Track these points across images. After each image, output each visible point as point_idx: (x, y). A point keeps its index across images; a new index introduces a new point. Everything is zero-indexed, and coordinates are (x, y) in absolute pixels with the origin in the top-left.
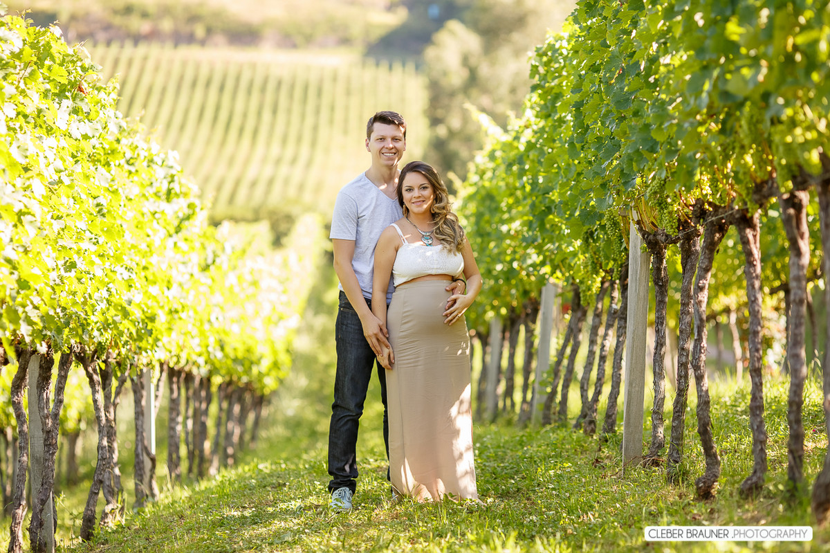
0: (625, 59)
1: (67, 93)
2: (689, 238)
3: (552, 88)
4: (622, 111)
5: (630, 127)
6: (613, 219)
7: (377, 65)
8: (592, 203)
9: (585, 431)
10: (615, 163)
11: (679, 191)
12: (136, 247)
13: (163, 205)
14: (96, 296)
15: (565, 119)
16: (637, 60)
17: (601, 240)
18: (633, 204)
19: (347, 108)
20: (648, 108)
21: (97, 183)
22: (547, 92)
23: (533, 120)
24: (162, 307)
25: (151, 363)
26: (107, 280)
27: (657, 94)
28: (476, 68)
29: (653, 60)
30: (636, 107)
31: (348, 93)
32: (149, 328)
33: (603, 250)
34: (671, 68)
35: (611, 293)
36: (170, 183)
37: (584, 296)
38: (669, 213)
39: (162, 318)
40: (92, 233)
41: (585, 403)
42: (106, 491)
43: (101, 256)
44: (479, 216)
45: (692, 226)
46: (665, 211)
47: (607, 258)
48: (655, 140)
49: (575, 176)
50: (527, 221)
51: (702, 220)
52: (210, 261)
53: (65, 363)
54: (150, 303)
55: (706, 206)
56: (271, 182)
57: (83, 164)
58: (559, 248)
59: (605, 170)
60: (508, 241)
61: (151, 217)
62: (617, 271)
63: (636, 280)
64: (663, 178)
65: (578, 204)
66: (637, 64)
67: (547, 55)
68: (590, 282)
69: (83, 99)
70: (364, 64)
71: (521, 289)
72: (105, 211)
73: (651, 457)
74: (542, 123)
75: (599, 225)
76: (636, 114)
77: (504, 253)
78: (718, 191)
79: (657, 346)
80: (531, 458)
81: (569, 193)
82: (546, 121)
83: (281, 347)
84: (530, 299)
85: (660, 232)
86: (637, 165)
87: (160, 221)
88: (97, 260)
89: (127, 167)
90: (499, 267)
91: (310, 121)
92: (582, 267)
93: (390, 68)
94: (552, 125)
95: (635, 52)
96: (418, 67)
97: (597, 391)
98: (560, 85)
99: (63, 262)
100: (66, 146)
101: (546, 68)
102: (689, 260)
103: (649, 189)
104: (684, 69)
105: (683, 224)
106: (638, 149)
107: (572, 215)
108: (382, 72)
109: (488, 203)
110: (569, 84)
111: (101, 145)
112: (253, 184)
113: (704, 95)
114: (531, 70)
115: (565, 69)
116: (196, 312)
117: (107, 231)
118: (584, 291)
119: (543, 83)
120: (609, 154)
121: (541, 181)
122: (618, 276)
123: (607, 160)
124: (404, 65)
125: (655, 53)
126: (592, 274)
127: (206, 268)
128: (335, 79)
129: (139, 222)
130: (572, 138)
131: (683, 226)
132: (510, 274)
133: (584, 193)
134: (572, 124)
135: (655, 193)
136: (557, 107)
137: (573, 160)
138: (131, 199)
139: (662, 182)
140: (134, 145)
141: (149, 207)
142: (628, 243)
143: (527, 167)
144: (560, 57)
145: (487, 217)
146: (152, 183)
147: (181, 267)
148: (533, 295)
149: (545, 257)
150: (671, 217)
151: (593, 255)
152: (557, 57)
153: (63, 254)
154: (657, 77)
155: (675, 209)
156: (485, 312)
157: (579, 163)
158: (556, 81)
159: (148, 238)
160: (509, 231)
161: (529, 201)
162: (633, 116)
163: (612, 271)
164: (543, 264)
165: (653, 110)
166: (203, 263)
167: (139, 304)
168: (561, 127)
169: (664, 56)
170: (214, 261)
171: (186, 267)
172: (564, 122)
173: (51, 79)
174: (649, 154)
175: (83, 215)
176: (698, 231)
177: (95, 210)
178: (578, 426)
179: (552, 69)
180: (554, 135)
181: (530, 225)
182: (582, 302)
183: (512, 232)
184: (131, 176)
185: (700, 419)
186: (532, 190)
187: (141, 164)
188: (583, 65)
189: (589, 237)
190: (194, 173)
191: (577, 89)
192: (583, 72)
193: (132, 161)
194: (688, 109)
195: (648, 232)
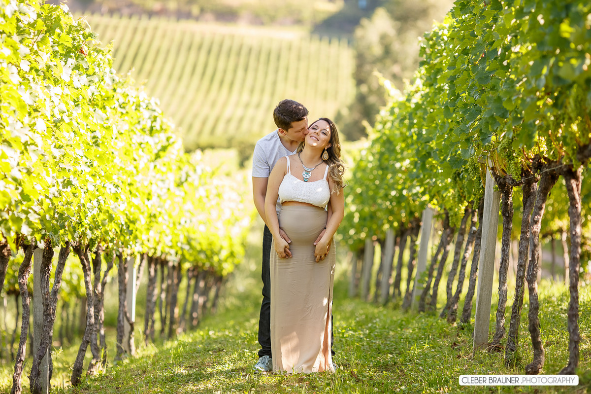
0: (487, 47)
1: (71, 54)
2: (529, 183)
3: (435, 65)
4: (483, 85)
5: (488, 98)
6: (474, 165)
7: (321, 39)
8: (459, 152)
9: (448, 320)
10: (476, 123)
11: (523, 148)
12: (123, 169)
13: (147, 138)
14: (88, 205)
15: (443, 88)
16: (495, 47)
17: (466, 179)
18: (489, 155)
19: (298, 69)
20: (502, 85)
21: (95, 121)
22: (432, 67)
23: (421, 87)
24: (143, 213)
25: (133, 254)
26: (97, 193)
27: (509, 74)
28: (390, 45)
29: (507, 48)
30: (493, 83)
31: (299, 58)
32: (130, 229)
33: (466, 187)
34: (520, 55)
35: (472, 219)
36: (152, 122)
37: (452, 220)
38: (515, 163)
39: (143, 221)
40: (87, 158)
41: (450, 298)
42: (93, 348)
43: (94, 176)
44: (382, 154)
45: (532, 174)
46: (512, 162)
47: (469, 193)
48: (506, 109)
49: (448, 131)
50: (413, 161)
51: (539, 171)
52: (183, 179)
53: (64, 254)
54: (132, 210)
55: (543, 160)
56: (241, 120)
57: (84, 107)
58: (435, 182)
59: (469, 128)
60: (400, 175)
61: (138, 146)
62: (477, 203)
63: (489, 211)
64: (511, 138)
65: (449, 152)
66: (495, 51)
67: (432, 40)
68: (456, 210)
69: (83, 59)
70: (311, 39)
71: (408, 210)
72: (100, 142)
73: (494, 344)
74: (427, 90)
75: (464, 168)
76: (493, 88)
77: (397, 183)
78: (551, 149)
79: (502, 262)
80: (407, 339)
81: (443, 143)
82: (430, 89)
83: (237, 241)
84: (415, 218)
85: (508, 177)
86: (491, 127)
87: (145, 150)
88: (91, 179)
89: (120, 110)
90: (393, 193)
91: (270, 78)
92: (451, 198)
93: (330, 42)
94: (434, 92)
95: (494, 41)
96: (350, 43)
97: (458, 291)
98: (441, 63)
99: (62, 180)
100: (69, 93)
101: (431, 50)
102: (529, 199)
103: (500, 145)
104: (529, 57)
105: (525, 173)
106: (493, 115)
107: (445, 159)
108: (324, 45)
109: (387, 145)
110: (447, 62)
111: (99, 93)
112: (229, 121)
113: (543, 77)
114: (421, 51)
115: (445, 51)
116: (170, 217)
117: (99, 157)
118: (452, 216)
119: (428, 60)
120: (473, 117)
121: (424, 132)
122: (477, 207)
123: (471, 121)
124: (339, 40)
125: (508, 43)
126: (458, 204)
127: (180, 184)
128: (290, 49)
129: (127, 150)
130: (447, 102)
131: (525, 174)
132: (400, 199)
133: (453, 144)
134: (448, 92)
135: (505, 148)
136: (437, 79)
137: (447, 119)
138: (122, 134)
139: (510, 141)
140: (126, 94)
141: (136, 139)
142: (485, 184)
143: (415, 121)
144: (442, 42)
145: (386, 156)
146: (139, 122)
147: (160, 184)
148: (417, 215)
149: (425, 189)
150: (516, 166)
151: (459, 190)
152: (440, 42)
153: (62, 174)
154: (509, 61)
155: (520, 161)
156: (383, 224)
157: (452, 121)
158: (438, 60)
159: (135, 162)
160: (401, 167)
161: (415, 147)
162: (491, 90)
163: (472, 202)
164: (423, 193)
165: (505, 86)
166: (178, 181)
167: (124, 211)
168: (440, 93)
169: (515, 45)
170: (186, 180)
171: (164, 183)
172: (443, 90)
173: (60, 43)
174: (501, 119)
175: (81, 145)
176: (536, 178)
177: (91, 142)
178: (443, 315)
179: (436, 50)
180: (435, 99)
181: (415, 164)
182: (450, 224)
183: (403, 169)
184: (123, 116)
185: (530, 321)
186: (418, 139)
187: (131, 108)
188: (456, 49)
189: (457, 177)
190: (173, 115)
191: (452, 66)
192: (457, 54)
193: (123, 105)
194: (530, 88)
195: (499, 176)
